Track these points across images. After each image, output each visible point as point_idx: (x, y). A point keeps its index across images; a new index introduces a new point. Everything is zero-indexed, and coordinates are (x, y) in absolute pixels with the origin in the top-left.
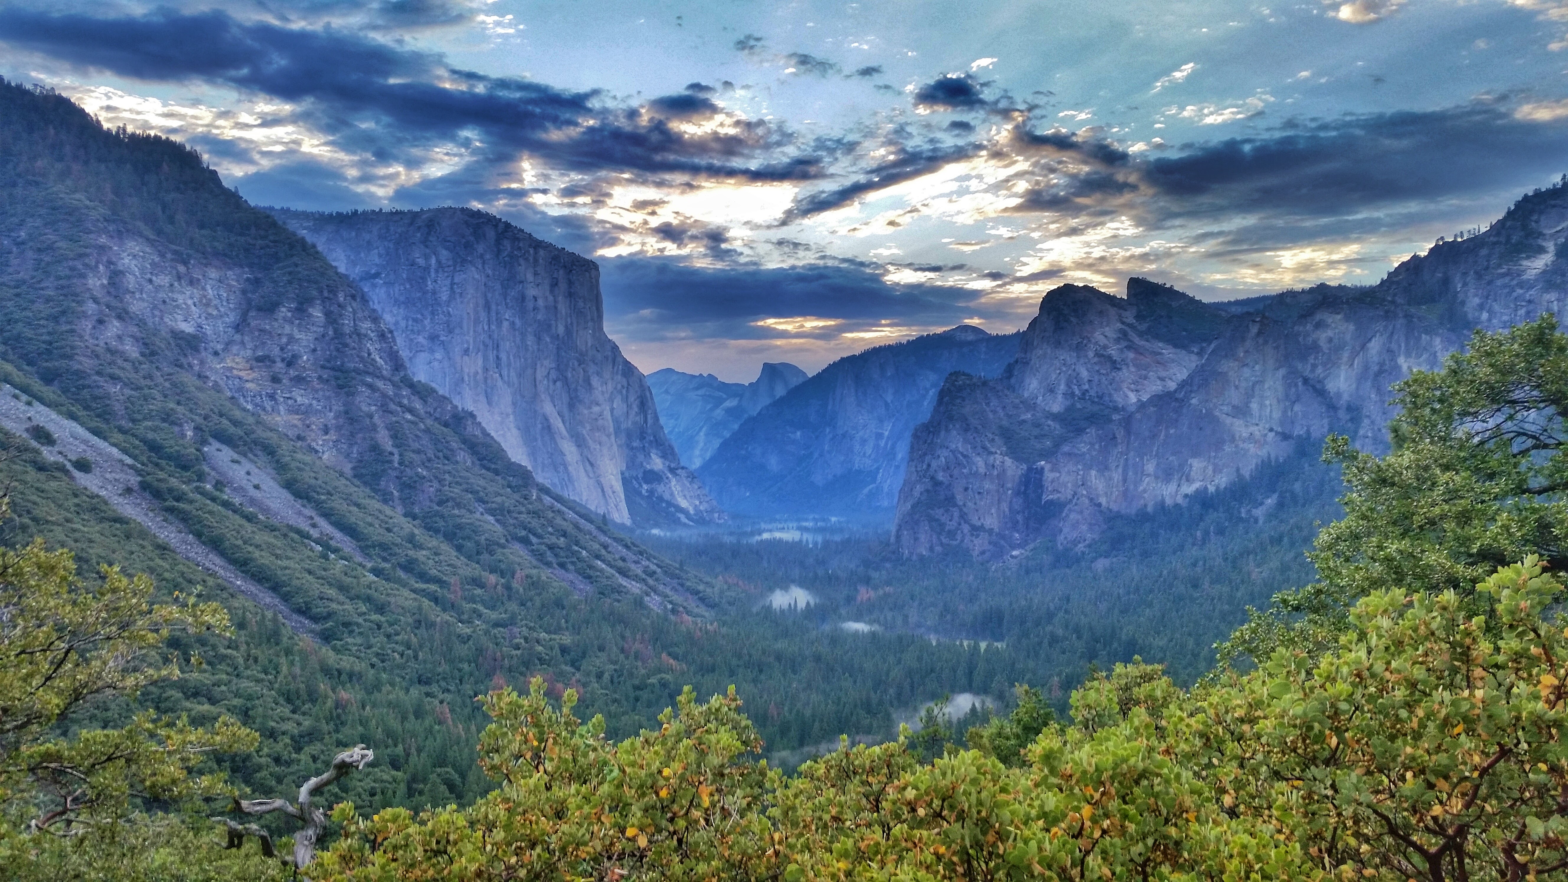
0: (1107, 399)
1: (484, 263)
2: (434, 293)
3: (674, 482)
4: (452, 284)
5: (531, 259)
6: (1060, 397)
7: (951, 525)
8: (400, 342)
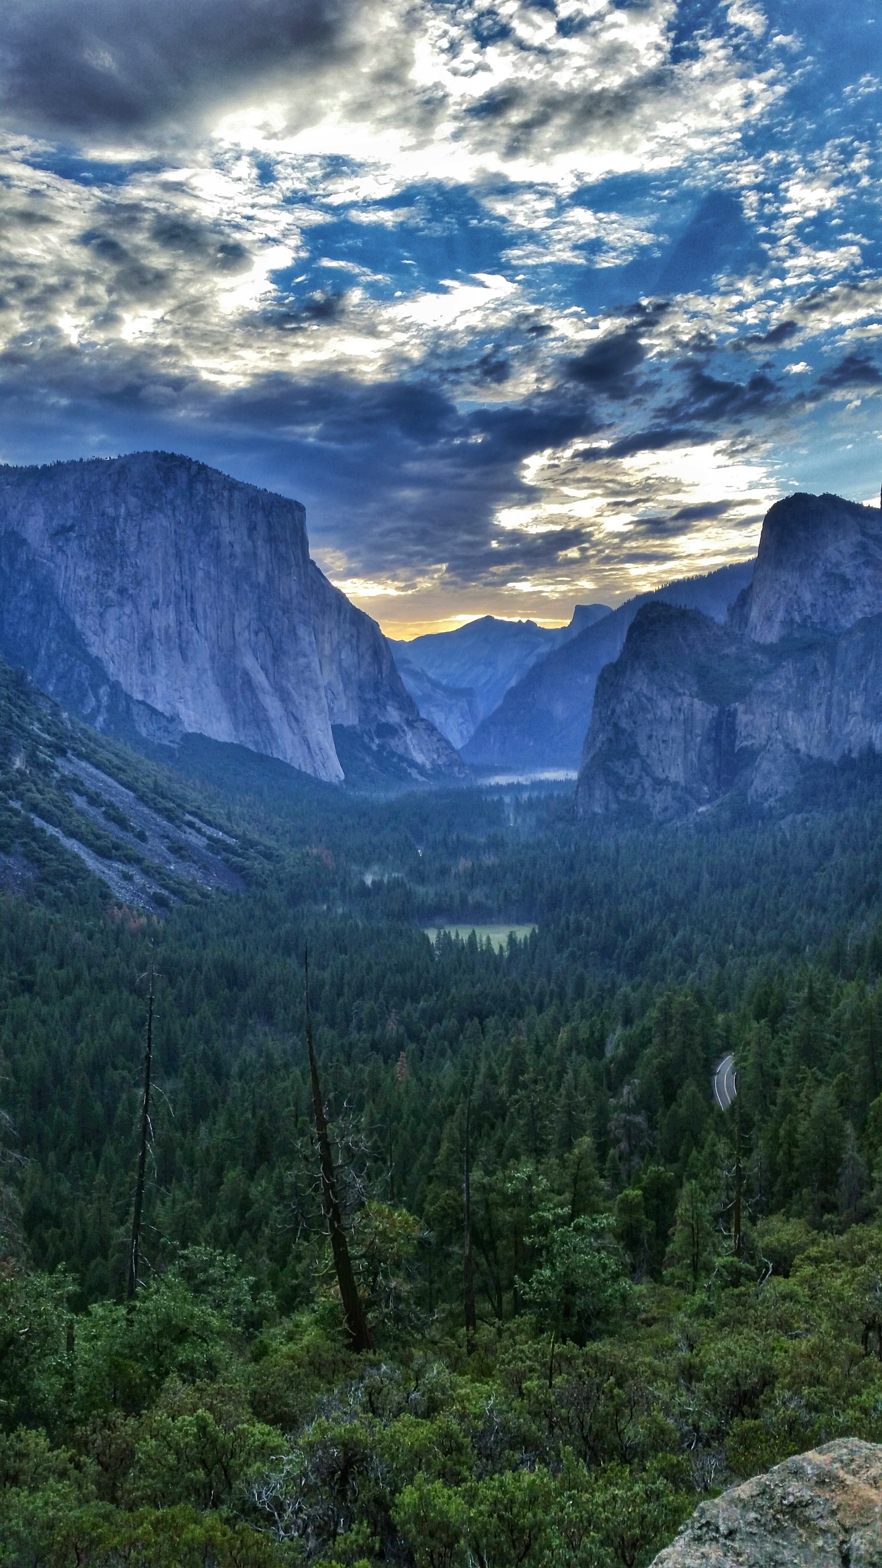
0: (831, 624)
1: (174, 510)
2: (122, 543)
3: (410, 735)
4: (140, 533)
5: (225, 501)
6: (777, 626)
7: (630, 779)
8: (91, 597)
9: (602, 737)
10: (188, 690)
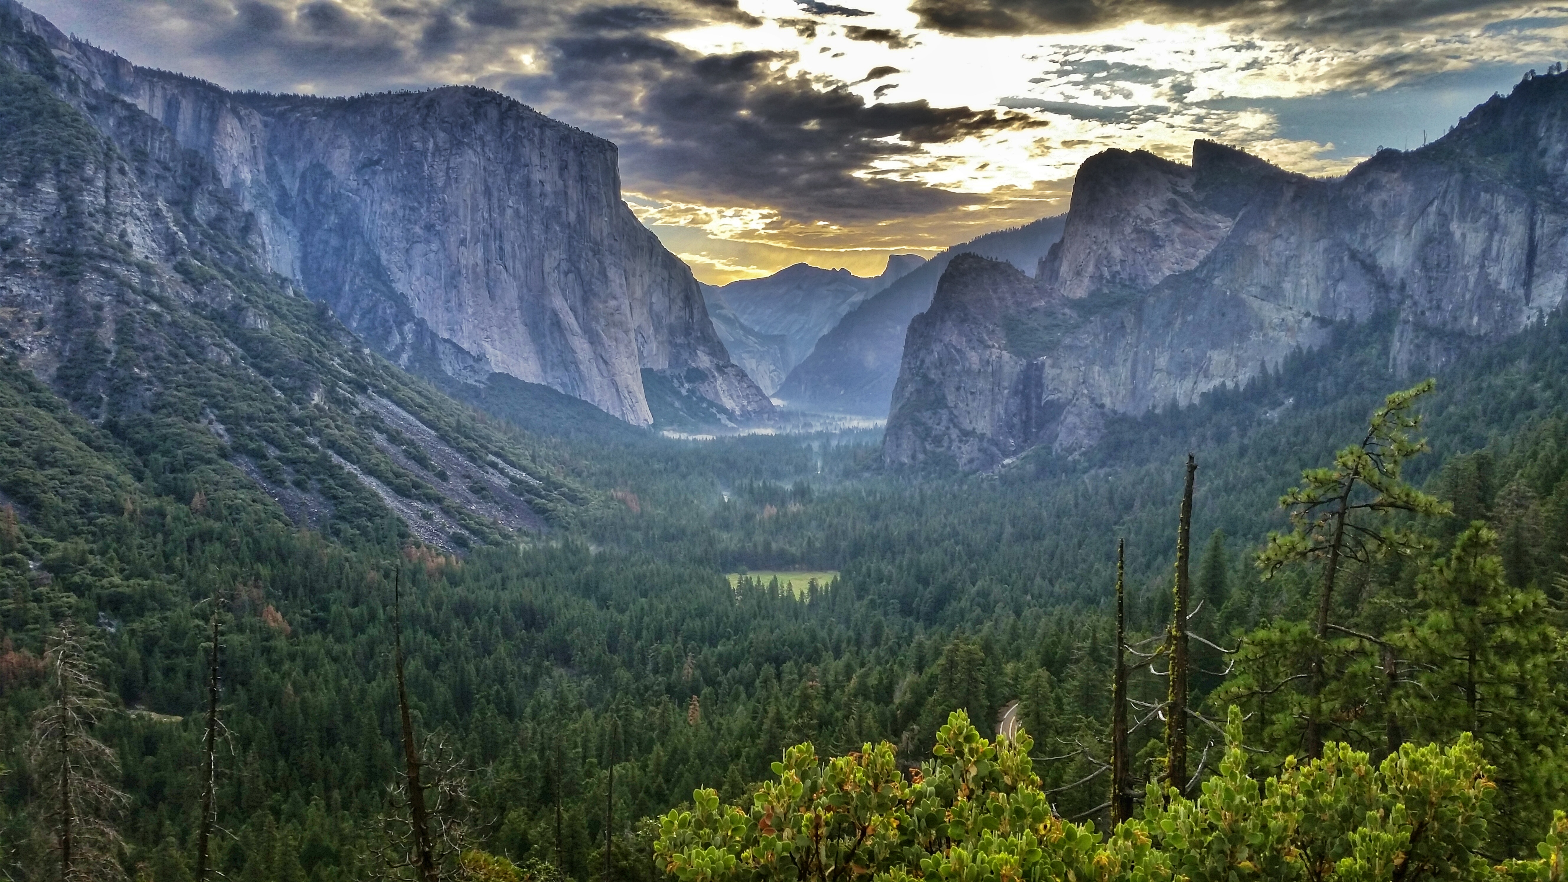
0: (1140, 281)
1: (483, 145)
2: (431, 178)
3: (720, 380)
4: (448, 168)
5: (536, 140)
6: (1086, 281)
7: (938, 430)
8: (397, 232)
9: (911, 388)
10: (495, 329)
